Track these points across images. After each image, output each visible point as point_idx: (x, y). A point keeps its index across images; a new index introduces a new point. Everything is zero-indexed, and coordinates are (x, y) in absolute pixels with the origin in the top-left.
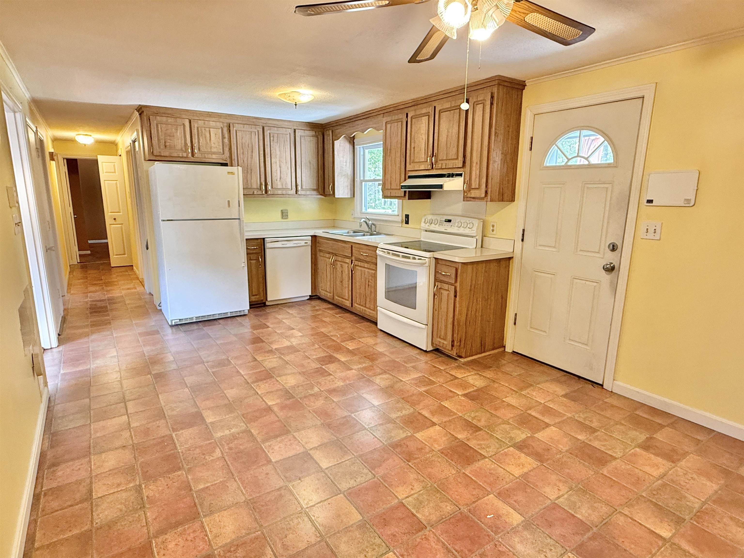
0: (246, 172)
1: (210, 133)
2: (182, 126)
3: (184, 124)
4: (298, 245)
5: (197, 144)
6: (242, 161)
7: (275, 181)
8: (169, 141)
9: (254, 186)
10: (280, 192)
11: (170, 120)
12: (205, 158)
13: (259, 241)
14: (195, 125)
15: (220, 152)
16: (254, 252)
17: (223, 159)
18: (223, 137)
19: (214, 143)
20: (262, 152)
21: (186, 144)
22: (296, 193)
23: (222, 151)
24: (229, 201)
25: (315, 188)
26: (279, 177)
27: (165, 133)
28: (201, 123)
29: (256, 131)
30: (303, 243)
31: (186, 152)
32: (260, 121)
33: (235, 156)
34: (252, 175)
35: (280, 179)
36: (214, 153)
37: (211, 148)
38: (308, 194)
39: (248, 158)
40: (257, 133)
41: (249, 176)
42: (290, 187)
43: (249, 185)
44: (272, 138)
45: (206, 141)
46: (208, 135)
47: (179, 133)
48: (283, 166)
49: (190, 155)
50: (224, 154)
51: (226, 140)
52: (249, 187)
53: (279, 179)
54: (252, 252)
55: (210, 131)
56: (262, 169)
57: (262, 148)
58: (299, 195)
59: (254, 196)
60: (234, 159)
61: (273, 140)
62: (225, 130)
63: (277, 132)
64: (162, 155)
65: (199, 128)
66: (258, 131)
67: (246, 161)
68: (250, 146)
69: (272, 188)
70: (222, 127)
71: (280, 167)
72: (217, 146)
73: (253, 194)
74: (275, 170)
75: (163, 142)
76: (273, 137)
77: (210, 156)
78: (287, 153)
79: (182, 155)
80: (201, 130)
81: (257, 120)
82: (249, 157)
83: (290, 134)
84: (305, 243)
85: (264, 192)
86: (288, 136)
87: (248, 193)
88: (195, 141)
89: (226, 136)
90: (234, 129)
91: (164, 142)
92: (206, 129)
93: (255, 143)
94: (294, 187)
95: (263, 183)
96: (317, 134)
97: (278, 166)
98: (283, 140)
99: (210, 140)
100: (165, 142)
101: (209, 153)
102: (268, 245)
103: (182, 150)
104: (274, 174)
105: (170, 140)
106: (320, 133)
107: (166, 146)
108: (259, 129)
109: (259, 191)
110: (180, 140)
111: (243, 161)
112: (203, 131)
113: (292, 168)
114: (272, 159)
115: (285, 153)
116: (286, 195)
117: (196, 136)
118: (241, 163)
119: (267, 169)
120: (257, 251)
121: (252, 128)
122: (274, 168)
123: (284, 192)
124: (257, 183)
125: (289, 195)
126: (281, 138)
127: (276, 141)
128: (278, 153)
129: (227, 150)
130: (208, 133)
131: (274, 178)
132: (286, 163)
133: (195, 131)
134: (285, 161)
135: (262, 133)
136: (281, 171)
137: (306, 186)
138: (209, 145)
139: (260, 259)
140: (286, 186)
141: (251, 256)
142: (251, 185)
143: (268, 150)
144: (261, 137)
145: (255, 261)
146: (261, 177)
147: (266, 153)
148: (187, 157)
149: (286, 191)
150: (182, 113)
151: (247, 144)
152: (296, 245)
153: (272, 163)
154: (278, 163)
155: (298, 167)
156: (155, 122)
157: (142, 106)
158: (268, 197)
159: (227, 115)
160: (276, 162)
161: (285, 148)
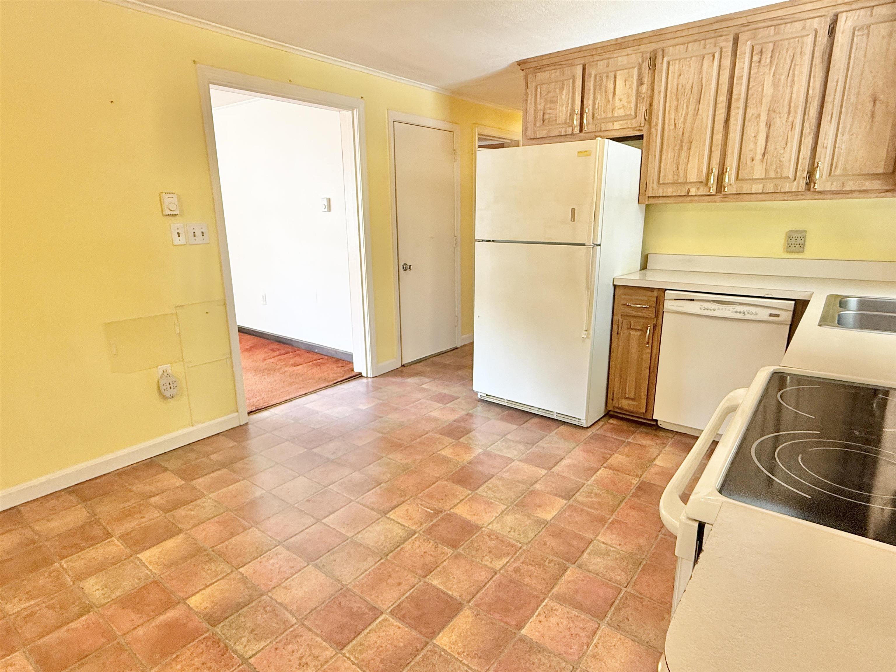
0: (677, 148)
1: (615, 81)
2: (571, 81)
3: (574, 76)
4: (748, 317)
5: (591, 107)
6: (673, 127)
7: (749, 161)
8: (549, 111)
9: (693, 177)
10: (757, 188)
11: (555, 74)
12: (601, 131)
13: (655, 293)
14: (592, 72)
15: (631, 115)
16: (640, 314)
17: (634, 129)
18: (640, 83)
19: (621, 100)
20: (723, 99)
21: (572, 112)
22: (808, 189)
23: (633, 113)
24: (573, 210)
25: (881, 171)
26: (760, 151)
27: (546, 99)
28: (602, 65)
29: (718, 49)
30: (763, 314)
31: (571, 126)
32: (730, 23)
33: (657, 119)
34: (692, 153)
35: (764, 155)
36: (614, 119)
37: (613, 109)
38: (847, 188)
39: (685, 119)
40: (717, 56)
41: (683, 154)
42: (791, 175)
43: (682, 175)
44: (756, 58)
45: (607, 98)
46: (611, 86)
47: (564, 95)
48: (779, 122)
49: (577, 130)
50: (636, 116)
51: (644, 88)
52: (680, 181)
53: (759, 157)
54: (634, 313)
55: (615, 77)
56: (719, 137)
57: (724, 88)
58: (820, 192)
59: (689, 199)
60: (656, 125)
61: (760, 62)
62: (645, 66)
63: (776, 38)
64: (538, 137)
65: (598, 76)
66: (721, 49)
67: (680, 125)
68: (695, 89)
69: (737, 178)
70: (639, 63)
71: (769, 126)
72: (626, 104)
73: (688, 195)
74: (753, 135)
75: (540, 114)
76: (761, 53)
77: (610, 126)
78: (795, 88)
79: (565, 130)
80: (602, 79)
81: (724, 24)
82: (691, 113)
83: (816, 31)
84: (771, 315)
85: (713, 190)
86: (809, 40)
87: (674, 194)
88: (589, 102)
89: (646, 79)
90: (665, 59)
91: (542, 114)
92: (610, 74)
93: (709, 80)
94: (803, 174)
95: (715, 171)
97: (763, 125)
98: (790, 53)
99: (614, 94)
100: (544, 114)
101: (607, 120)
102: (669, 305)
103: (565, 123)
104: (749, 145)
105: (551, 109)
107: (544, 121)
108: (722, 44)
109: (701, 189)
110: (564, 108)
111: (675, 125)
112: (604, 79)
113: (806, 124)
114: (748, 110)
115: (791, 86)
116: (776, 195)
117: (592, 92)
118: (670, 130)
119: (731, 135)
120: (645, 313)
121: (707, 47)
122: (750, 132)
123: (770, 188)
124: (700, 170)
125: (785, 193)
126: (785, 51)
127: (768, 60)
128: (768, 91)
129: (643, 108)
130: (612, 83)
131: (747, 154)
132: (789, 113)
133: (590, 84)
134: (786, 110)
135: (730, 54)
136: (771, 135)
137: (845, 169)
138: (610, 106)
139: (648, 331)
140: (779, 171)
141: (632, 322)
142: (686, 176)
143: (740, 90)
144: (727, 62)
145: (638, 333)
146: (713, 154)
147: (734, 97)
148: (572, 134)
149: (776, 185)
150: (576, 56)
151: (688, 87)
152: (740, 316)
153: (747, 119)
154: (764, 117)
155: (826, 118)
156: (534, 84)
157: (520, 63)
158: (722, 202)
159: (651, 34)
160: (759, 116)
161: (794, 75)
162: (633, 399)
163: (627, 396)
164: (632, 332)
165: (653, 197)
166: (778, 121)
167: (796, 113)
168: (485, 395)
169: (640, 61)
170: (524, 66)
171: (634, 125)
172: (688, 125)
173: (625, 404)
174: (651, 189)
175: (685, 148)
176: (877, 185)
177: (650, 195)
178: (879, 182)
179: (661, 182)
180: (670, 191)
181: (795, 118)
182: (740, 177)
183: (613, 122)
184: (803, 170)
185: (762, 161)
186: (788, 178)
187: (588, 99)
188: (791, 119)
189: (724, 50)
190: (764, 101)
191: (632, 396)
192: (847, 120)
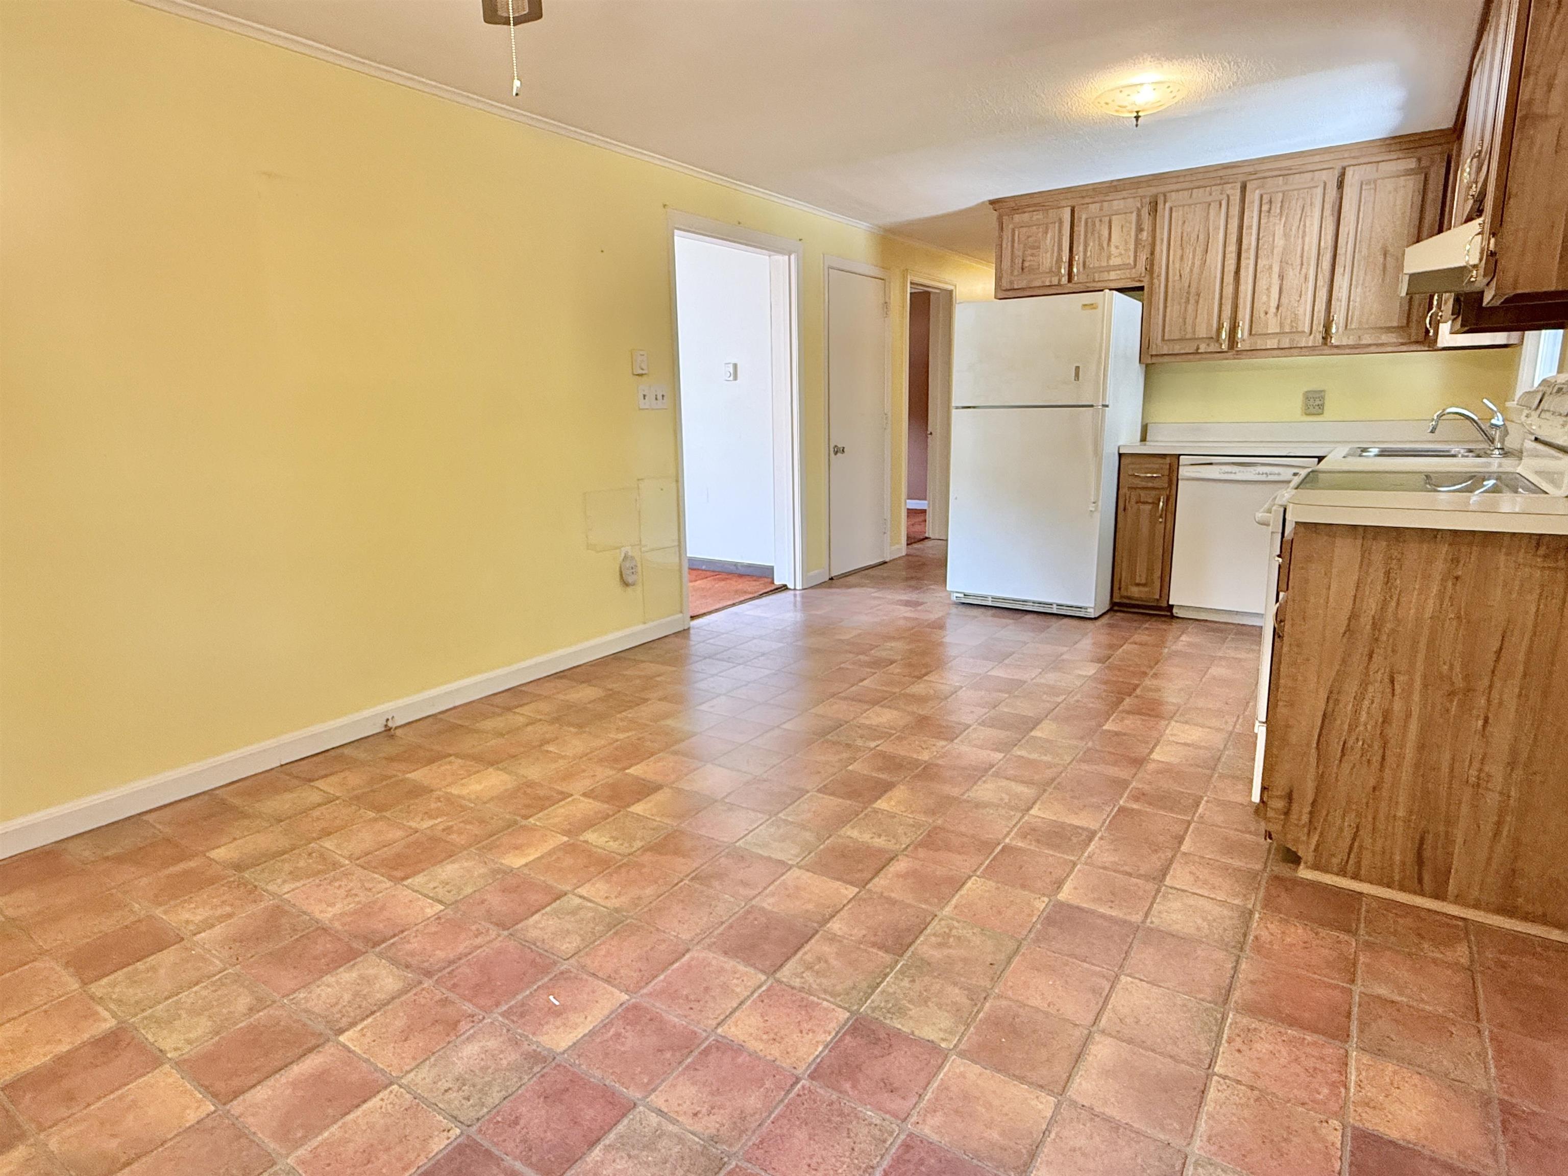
0: (1183, 301)
1: (1110, 227)
2: (1057, 225)
3: (1060, 219)
5: (1081, 254)
6: (1177, 277)
7: (1262, 315)
8: (1029, 258)
9: (1202, 332)
10: (1272, 343)
11: (1038, 216)
12: (1094, 281)
13: (1168, 460)
14: (1082, 215)
15: (1129, 264)
16: (1150, 485)
17: (1133, 279)
18: (1140, 230)
19: (1117, 247)
20: (1232, 248)
21: (1059, 260)
22: (1325, 344)
23: (1132, 262)
24: (1077, 368)
25: (1395, 324)
26: (1274, 304)
27: (1025, 245)
28: (1094, 208)
29: (1225, 196)
30: (1286, 474)
31: (1058, 275)
32: (1235, 171)
33: (1160, 268)
34: (1200, 306)
35: (1278, 308)
36: (1109, 269)
37: (1109, 258)
38: (1364, 342)
39: (1191, 270)
40: (1224, 204)
41: (1191, 308)
42: (1307, 330)
43: (1189, 329)
44: (1265, 208)
45: (1101, 245)
46: (1106, 233)
47: (1049, 240)
49: (1065, 280)
50: (1135, 265)
51: (1144, 235)
52: (1188, 337)
53: (1272, 310)
54: (1144, 484)
55: (1110, 222)
56: (1229, 290)
57: (1233, 238)
58: (1337, 347)
59: (1198, 356)
60: (1159, 275)
61: (1269, 211)
62: (1145, 211)
63: (1285, 188)
64: (1016, 287)
65: (1090, 220)
66: (1228, 196)
67: (1186, 276)
68: (1201, 237)
69: (1250, 334)
70: (1138, 209)
71: (1281, 277)
72: (1123, 252)
73: (1197, 353)
74: (1266, 287)
75: (1018, 261)
76: (1271, 202)
77: (1105, 276)
78: (1307, 239)
79: (1051, 282)
80: (1094, 224)
81: (1229, 172)
82: (1198, 263)
83: (1325, 184)
84: (1294, 474)
85: (1224, 347)
86: (1319, 191)
87: (1182, 351)
88: (1079, 248)
89: (1147, 225)
90: (1168, 205)
91: (1021, 261)
92: (1103, 219)
93: (1217, 229)
94: (1319, 328)
95: (1226, 325)
96: (1424, 163)
97: (1275, 276)
98: (1300, 203)
99: (1110, 239)
100: (1023, 261)
101: (1102, 270)
102: (1184, 472)
103: (1051, 271)
104: (1262, 298)
105: (1032, 255)
106: (1437, 158)
107: (1023, 269)
108: (1229, 192)
109: (1212, 345)
110: (1049, 255)
111: (1180, 276)
112: (1097, 224)
113: (1320, 277)
114: (1259, 261)
115: (1303, 237)
116: (1292, 351)
117: (1082, 237)
118: (1174, 281)
119: (1242, 288)
120: (1157, 484)
121: (1214, 194)
122: (1262, 284)
123: (1286, 343)
124: (1209, 324)
125: (1301, 348)
126: (1294, 202)
127: (1278, 211)
128: (1280, 242)
129: (1143, 257)
130: (1107, 227)
131: (1260, 307)
132: (1302, 264)
133: (1080, 229)
134: (1299, 261)
135: (1238, 201)
136: (1284, 287)
137: (1360, 322)
138: (1104, 254)
139: (1161, 504)
140: (1294, 324)
141: (1142, 495)
142: (1194, 332)
143: (1250, 240)
144: (1235, 211)
145: (1149, 507)
146: (1223, 307)
147: (1244, 247)
148: (1059, 285)
149: (1292, 340)
150: (1061, 197)
151: (1194, 236)
152: (1263, 478)
153: (1258, 271)
154: (1276, 269)
155: (1339, 270)
156: (1011, 226)
157: (992, 202)
158: (1235, 359)
159: (1151, 178)
160: (1271, 267)
161: (1305, 225)
162: (1144, 585)
163: (1137, 581)
164: (1142, 507)
165: (1157, 355)
166: (1291, 273)
167: (1309, 265)
168: (962, 595)
169: (1139, 205)
170: (997, 206)
171: (1133, 276)
172: (1195, 276)
173: (1135, 592)
174: (1154, 346)
175: (1192, 301)
176: (1392, 338)
177: (1154, 353)
178: (1394, 335)
179: (1166, 338)
180: (1177, 349)
181: (1308, 269)
182: (1253, 332)
183: (1108, 271)
184: (1319, 324)
185: (1276, 315)
186: (1303, 332)
187: (1078, 247)
188: (1304, 271)
189: (1231, 198)
190: (1275, 252)
191: (1143, 581)
192: (1359, 273)
